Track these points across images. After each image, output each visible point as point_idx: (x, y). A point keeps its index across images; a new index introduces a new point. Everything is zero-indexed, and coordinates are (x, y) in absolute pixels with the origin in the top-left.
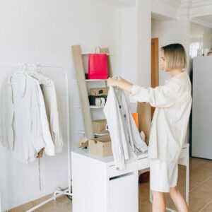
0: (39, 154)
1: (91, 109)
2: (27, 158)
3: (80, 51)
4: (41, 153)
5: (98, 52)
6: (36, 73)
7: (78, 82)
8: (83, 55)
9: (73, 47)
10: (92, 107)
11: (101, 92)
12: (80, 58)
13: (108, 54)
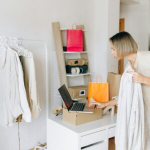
0: (17, 119)
1: (68, 77)
2: (6, 123)
3: (59, 28)
4: (20, 118)
5: (75, 28)
6: (17, 46)
7: (57, 53)
8: (61, 31)
9: (53, 24)
10: (68, 75)
11: (76, 62)
12: (59, 33)
13: (83, 30)
